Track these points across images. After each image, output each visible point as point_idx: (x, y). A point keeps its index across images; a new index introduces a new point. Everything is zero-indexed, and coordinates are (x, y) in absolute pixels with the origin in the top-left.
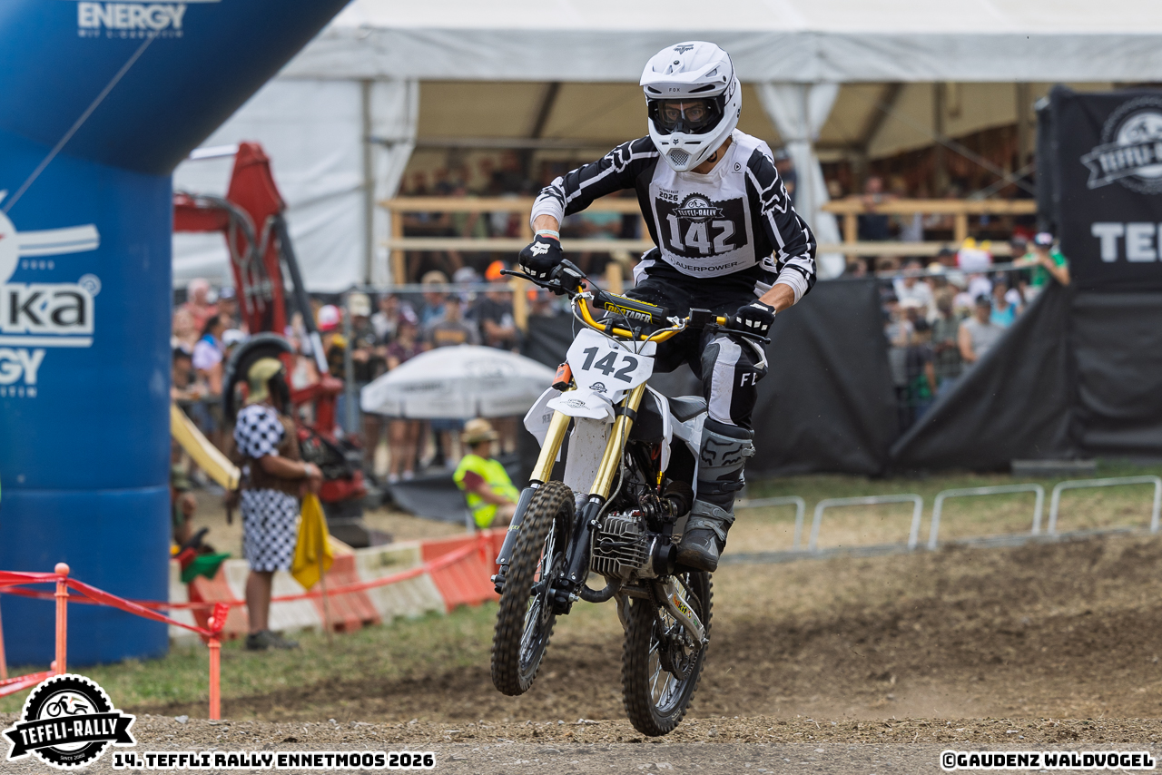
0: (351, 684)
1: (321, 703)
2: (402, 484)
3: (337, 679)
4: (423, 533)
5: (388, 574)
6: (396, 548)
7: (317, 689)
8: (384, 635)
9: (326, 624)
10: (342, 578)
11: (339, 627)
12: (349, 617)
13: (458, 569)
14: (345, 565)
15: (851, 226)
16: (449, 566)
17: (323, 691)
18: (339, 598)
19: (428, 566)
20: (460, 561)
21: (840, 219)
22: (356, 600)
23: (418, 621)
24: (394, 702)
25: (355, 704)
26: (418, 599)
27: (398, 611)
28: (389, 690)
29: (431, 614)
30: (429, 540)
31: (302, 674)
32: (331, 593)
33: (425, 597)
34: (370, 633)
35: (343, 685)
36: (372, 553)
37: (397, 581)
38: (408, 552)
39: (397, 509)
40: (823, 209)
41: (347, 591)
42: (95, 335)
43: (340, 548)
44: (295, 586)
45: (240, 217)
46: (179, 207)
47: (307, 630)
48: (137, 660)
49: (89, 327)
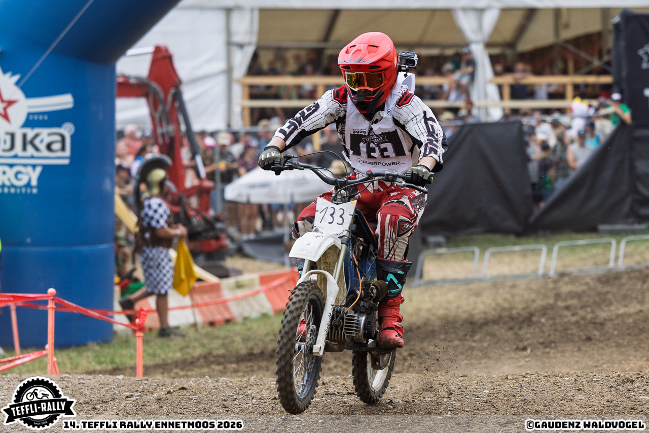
0: (218, 356)
1: (201, 367)
2: (250, 242)
3: (210, 353)
4: (260, 269)
5: (240, 293)
6: (245, 278)
7: (198, 359)
8: (237, 328)
9: (204, 323)
10: (213, 295)
11: (212, 324)
12: (218, 317)
13: (280, 290)
14: (215, 288)
15: (507, 91)
16: (275, 288)
17: (202, 360)
18: (212, 307)
19: (263, 288)
20: (280, 285)
21: (500, 87)
22: (221, 309)
23: (257, 320)
24: (243, 366)
25: (220, 368)
26: (257, 307)
27: (246, 314)
28: (240, 359)
29: (264, 316)
30: (264, 273)
31: (190, 350)
32: (206, 305)
33: (261, 306)
34: (230, 327)
35: (214, 357)
36: (231, 281)
37: (245, 297)
38: (252, 280)
39: (245, 255)
40: (491, 81)
41: (216, 303)
42: (72, 157)
43: (211, 279)
44: (187, 300)
45: (155, 89)
46: (120, 83)
47: (193, 325)
48: (95, 344)
49: (68, 153)
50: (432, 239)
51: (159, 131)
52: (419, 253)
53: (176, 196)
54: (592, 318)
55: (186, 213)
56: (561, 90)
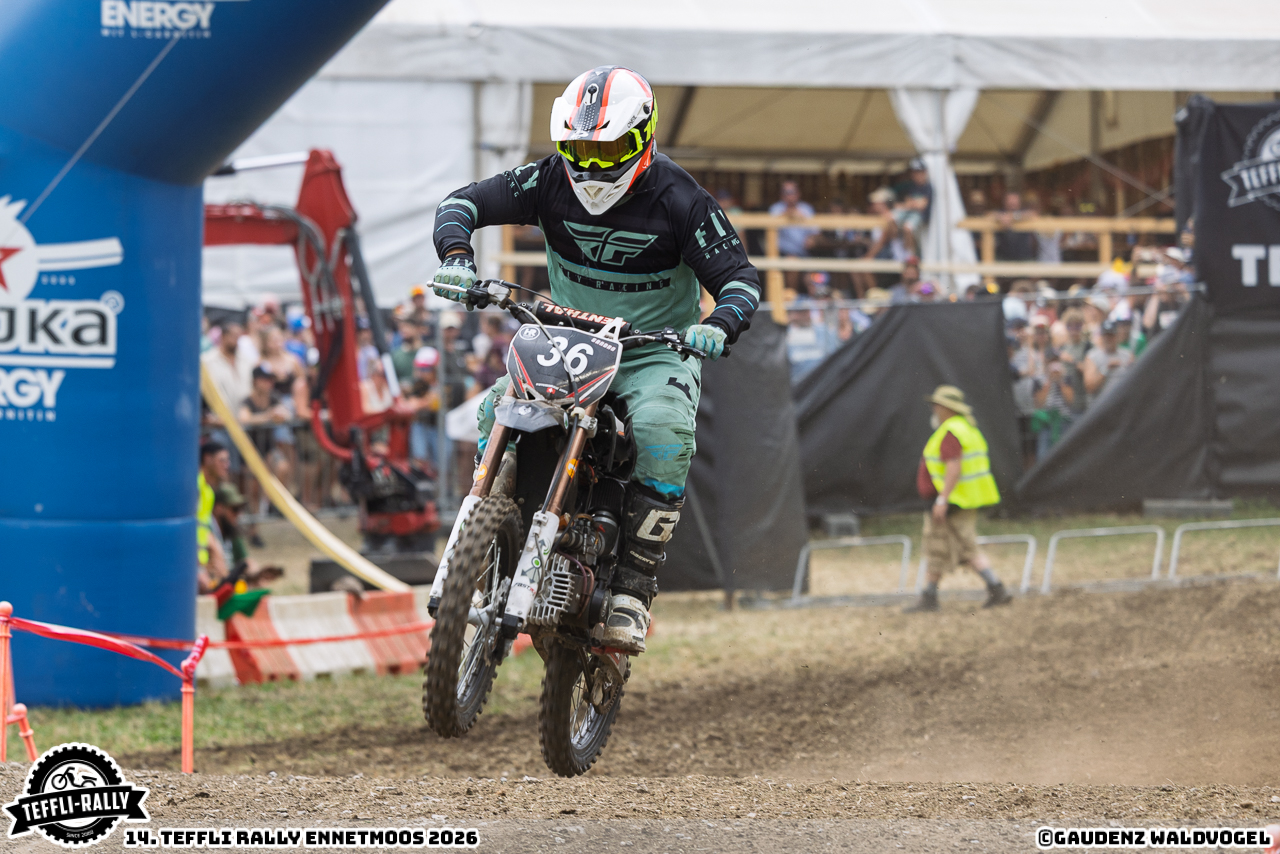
9: (379, 667)
10: (399, 617)
11: (394, 670)
12: (407, 657)
14: (405, 603)
18: (397, 639)
22: (414, 640)
31: (323, 720)
32: (383, 634)
41: (402, 632)
42: (118, 356)
43: (392, 585)
44: (348, 625)
45: (309, 229)
46: (247, 219)
47: (358, 672)
48: (158, 702)
49: (111, 347)
50: (833, 520)
51: (316, 307)
52: (801, 544)
53: (345, 430)
54: (1071, 677)
55: (363, 462)
56: (1091, 244)
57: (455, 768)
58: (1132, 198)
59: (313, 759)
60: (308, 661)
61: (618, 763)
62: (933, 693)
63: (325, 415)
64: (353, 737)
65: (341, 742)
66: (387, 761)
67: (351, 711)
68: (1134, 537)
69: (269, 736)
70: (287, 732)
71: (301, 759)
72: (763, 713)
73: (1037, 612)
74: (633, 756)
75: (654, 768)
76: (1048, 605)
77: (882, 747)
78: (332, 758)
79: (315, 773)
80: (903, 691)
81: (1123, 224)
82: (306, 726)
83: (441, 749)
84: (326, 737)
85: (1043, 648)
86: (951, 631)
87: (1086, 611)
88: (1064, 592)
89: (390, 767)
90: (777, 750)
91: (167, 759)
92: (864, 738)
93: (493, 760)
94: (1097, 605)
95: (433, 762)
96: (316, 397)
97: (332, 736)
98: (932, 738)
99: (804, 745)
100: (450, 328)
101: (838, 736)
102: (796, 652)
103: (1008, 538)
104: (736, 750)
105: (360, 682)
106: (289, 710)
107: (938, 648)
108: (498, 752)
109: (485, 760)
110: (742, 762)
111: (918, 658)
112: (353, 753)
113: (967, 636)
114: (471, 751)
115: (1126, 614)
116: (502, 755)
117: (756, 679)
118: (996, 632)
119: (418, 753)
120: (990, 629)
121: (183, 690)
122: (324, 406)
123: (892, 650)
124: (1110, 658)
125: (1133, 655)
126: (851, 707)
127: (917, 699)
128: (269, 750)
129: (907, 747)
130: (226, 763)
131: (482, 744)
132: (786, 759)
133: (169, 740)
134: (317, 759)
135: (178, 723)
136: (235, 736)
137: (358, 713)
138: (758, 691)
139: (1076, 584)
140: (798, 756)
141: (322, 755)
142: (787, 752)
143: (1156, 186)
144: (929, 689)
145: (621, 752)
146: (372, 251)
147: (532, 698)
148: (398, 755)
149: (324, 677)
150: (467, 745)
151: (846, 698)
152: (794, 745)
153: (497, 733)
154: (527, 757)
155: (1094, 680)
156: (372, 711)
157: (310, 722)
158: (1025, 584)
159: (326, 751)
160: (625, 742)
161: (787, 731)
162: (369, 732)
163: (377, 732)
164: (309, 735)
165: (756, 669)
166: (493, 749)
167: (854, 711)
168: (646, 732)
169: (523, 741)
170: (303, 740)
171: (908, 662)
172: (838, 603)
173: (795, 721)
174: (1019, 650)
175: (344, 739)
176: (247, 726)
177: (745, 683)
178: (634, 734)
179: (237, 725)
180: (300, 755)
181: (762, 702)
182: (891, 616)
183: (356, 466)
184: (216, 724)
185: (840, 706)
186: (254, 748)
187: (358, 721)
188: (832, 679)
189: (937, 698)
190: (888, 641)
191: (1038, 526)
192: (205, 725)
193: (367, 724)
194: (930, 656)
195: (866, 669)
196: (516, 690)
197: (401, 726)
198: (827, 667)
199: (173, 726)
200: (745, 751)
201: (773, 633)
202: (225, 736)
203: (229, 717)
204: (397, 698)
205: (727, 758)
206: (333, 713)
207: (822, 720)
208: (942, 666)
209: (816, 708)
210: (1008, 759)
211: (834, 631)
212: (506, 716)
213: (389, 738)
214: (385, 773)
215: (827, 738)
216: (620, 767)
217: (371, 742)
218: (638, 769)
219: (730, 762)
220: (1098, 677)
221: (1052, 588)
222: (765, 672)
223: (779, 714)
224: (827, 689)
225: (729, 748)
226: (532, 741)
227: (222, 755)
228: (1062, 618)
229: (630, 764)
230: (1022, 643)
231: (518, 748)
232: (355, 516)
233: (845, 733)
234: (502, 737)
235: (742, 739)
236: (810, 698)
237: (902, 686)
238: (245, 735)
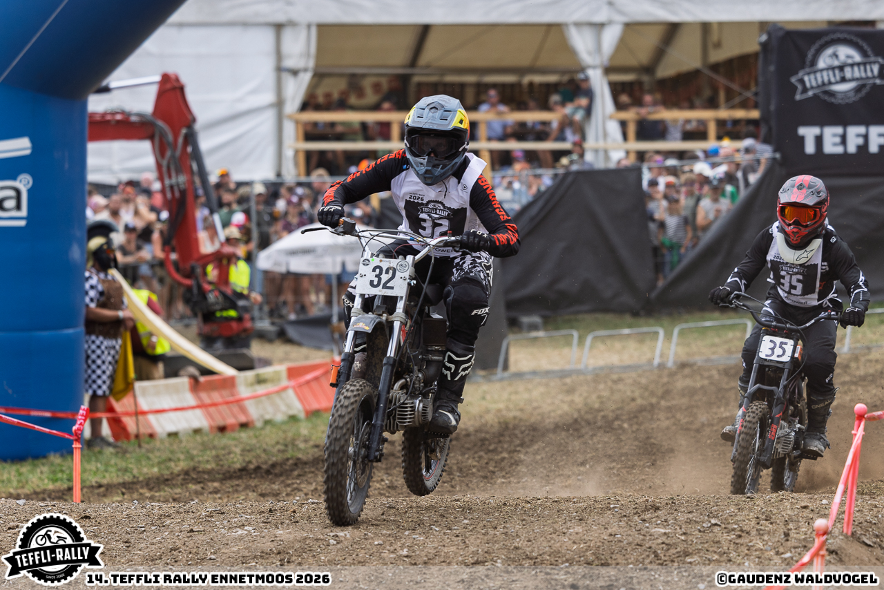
5: (261, 390)
6: (269, 370)
8: (256, 433)
9: (211, 428)
10: (225, 393)
11: (222, 429)
12: (231, 421)
13: (314, 385)
14: (229, 383)
16: (308, 382)
18: (223, 408)
19: (292, 383)
20: (316, 379)
22: (235, 409)
23: (284, 423)
26: (283, 408)
27: (268, 417)
29: (293, 418)
30: (293, 364)
32: (214, 405)
33: (289, 406)
34: (246, 433)
36: (250, 374)
37: (267, 395)
38: (276, 373)
41: (227, 403)
42: (29, 217)
43: (228, 371)
44: (190, 399)
45: (161, 127)
46: (118, 122)
47: (197, 431)
48: (58, 455)
49: (24, 212)
50: (526, 320)
51: (167, 182)
52: (503, 337)
53: (188, 266)
54: (687, 423)
55: (200, 287)
56: (702, 128)
57: (263, 495)
58: (730, 95)
59: (165, 491)
60: (163, 425)
61: (375, 489)
62: (592, 436)
63: (174, 256)
64: (193, 476)
65: (184, 479)
66: (216, 491)
67: (192, 458)
68: (732, 327)
69: (134, 477)
70: (147, 474)
71: (156, 492)
72: (476, 453)
73: (665, 380)
74: (386, 484)
75: (400, 492)
76: (672, 374)
77: (557, 473)
78: (178, 490)
79: (166, 501)
80: (572, 435)
81: (724, 114)
82: (160, 469)
83: (253, 483)
84: (174, 476)
85: (669, 404)
86: (606, 394)
87: (698, 378)
88: (683, 366)
89: (219, 495)
90: (485, 477)
91: (63, 494)
92: (545, 468)
93: (289, 489)
94: (706, 374)
95: (248, 491)
96: (167, 243)
97: (178, 475)
98: (591, 467)
99: (504, 473)
100: (260, 195)
101: (527, 467)
102: (499, 411)
103: (645, 329)
104: (457, 478)
105: (198, 438)
106: (148, 458)
107: (597, 406)
108: (293, 484)
109: (284, 489)
110: (461, 486)
111: (583, 412)
112: (192, 487)
113: (617, 397)
114: (274, 483)
115: (726, 379)
116: (295, 486)
117: (471, 429)
118: (637, 394)
119: (238, 485)
120: (633, 392)
121: (74, 446)
122: (173, 250)
123: (566, 407)
124: (714, 410)
125: (730, 407)
126: (536, 447)
127: (581, 440)
128: (135, 486)
129: (573, 474)
130: (104, 496)
131: (282, 479)
132: (491, 483)
133: (65, 481)
134: (167, 491)
135: (71, 470)
136: (111, 477)
137: (196, 459)
138: (472, 438)
139: (691, 360)
140: (500, 481)
141: (171, 488)
142: (492, 478)
143: (746, 87)
144: (590, 433)
145: (378, 482)
146: (205, 144)
147: (317, 446)
148: (224, 487)
149: (173, 435)
150: (271, 479)
151: (532, 441)
152: (496, 474)
153: (292, 470)
154: (312, 487)
155: (703, 425)
156: (206, 458)
157: (163, 466)
158: (657, 361)
159: (175, 486)
160: (380, 474)
161: (492, 464)
162: (204, 472)
163: (209, 472)
164: (162, 475)
165: (471, 423)
166: (289, 482)
167: (538, 449)
168: (395, 468)
169: (310, 475)
170: (158, 479)
171: (576, 415)
172: (528, 377)
173: (497, 457)
174: (652, 405)
175: (187, 477)
176: (119, 470)
177: (464, 433)
178: (387, 469)
179: (112, 469)
180: (155, 489)
181: (475, 445)
182: (565, 384)
183: (195, 290)
184: (97, 469)
185: (528, 447)
186: (124, 485)
187: (197, 465)
188: (523, 429)
189: (595, 439)
190: (563, 401)
191: (666, 321)
192: (91, 470)
193: (202, 467)
194: (591, 410)
195: (547, 421)
196: (306, 441)
197: (226, 467)
198: (521, 420)
199: (68, 472)
200: (463, 479)
201: (484, 398)
202: (104, 477)
203: (107, 465)
204: (223, 448)
205: (450, 484)
206: (179, 460)
207: (516, 455)
208: (599, 418)
209: (512, 448)
210: (643, 480)
211: (526, 396)
212: (298, 459)
213: (217, 476)
214: (214, 499)
215: (519, 468)
216: (376, 492)
217: (205, 479)
218: (389, 493)
219: (452, 486)
220: (706, 422)
221: (675, 363)
222: (477, 424)
223: (486, 453)
224: (520, 435)
225: (452, 477)
226: (316, 475)
227: (103, 490)
228: (681, 383)
229: (383, 489)
230: (654, 400)
231: (306, 480)
232: (196, 325)
233: (532, 465)
234: (296, 473)
235: (460, 470)
236: (508, 441)
237: (571, 432)
238: (118, 476)
